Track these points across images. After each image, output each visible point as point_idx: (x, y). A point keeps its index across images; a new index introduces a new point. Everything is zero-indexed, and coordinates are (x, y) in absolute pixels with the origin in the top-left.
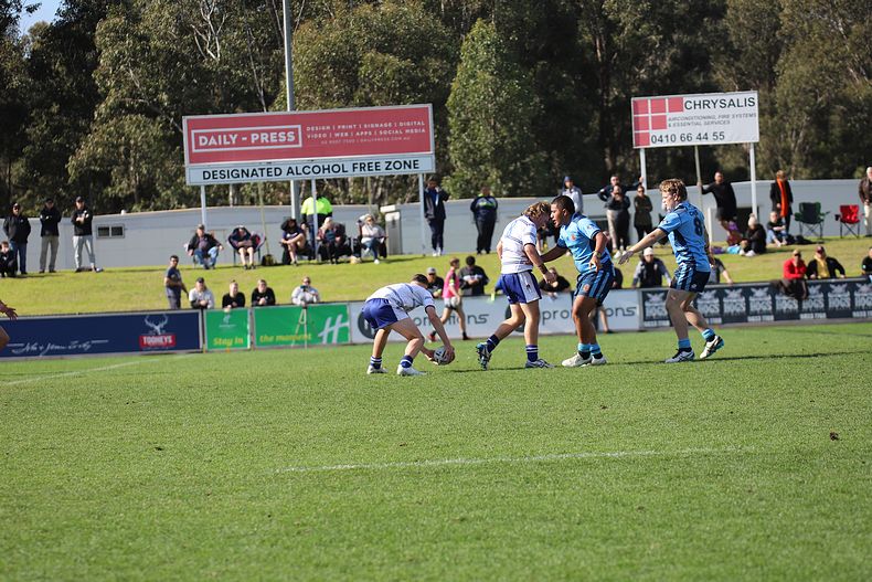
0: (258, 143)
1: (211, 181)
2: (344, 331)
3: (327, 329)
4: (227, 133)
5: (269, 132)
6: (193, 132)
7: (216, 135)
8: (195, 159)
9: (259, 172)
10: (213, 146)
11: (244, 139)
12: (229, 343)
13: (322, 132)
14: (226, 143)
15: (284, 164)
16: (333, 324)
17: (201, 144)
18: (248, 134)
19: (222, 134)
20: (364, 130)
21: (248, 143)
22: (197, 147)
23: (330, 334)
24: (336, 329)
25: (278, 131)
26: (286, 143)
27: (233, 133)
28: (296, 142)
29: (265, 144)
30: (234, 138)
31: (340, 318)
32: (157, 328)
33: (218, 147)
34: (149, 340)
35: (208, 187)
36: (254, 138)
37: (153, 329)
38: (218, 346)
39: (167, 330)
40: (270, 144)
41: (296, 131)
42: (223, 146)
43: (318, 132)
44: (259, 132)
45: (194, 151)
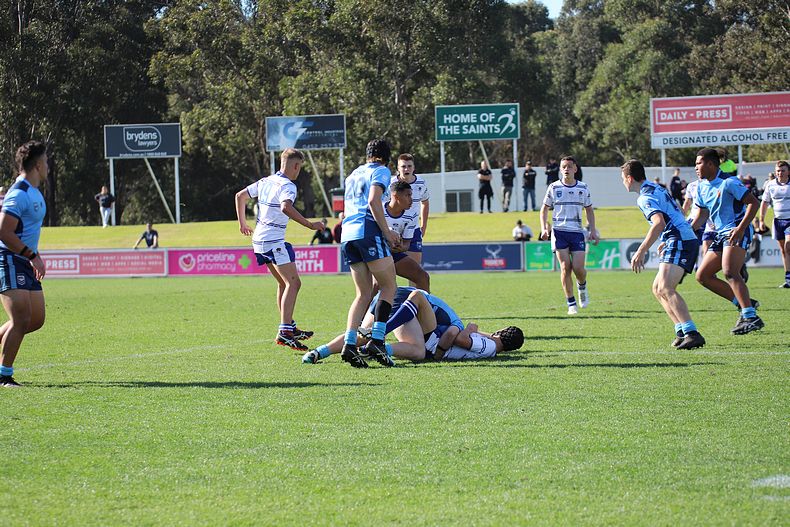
0: (701, 118)
1: (668, 146)
2: (616, 260)
3: (605, 258)
4: (680, 111)
5: (708, 110)
6: (657, 110)
7: (672, 112)
8: (658, 129)
9: (702, 139)
10: (670, 120)
11: (692, 115)
12: (540, 265)
13: (746, 110)
14: (679, 118)
15: (720, 133)
16: (609, 255)
17: (662, 119)
18: (694, 111)
19: (677, 111)
20: (776, 108)
21: (694, 118)
22: (660, 121)
23: (607, 263)
24: (611, 258)
25: (715, 109)
26: (721, 118)
27: (684, 111)
28: (728, 117)
29: (706, 119)
30: (684, 114)
31: (614, 250)
32: (494, 254)
33: (673, 120)
34: (488, 262)
35: (667, 150)
36: (699, 114)
37: (490, 254)
38: (534, 268)
39: (500, 255)
40: (710, 119)
41: (727, 109)
42: (677, 120)
43: (743, 110)
44: (702, 110)
45: (657, 123)
